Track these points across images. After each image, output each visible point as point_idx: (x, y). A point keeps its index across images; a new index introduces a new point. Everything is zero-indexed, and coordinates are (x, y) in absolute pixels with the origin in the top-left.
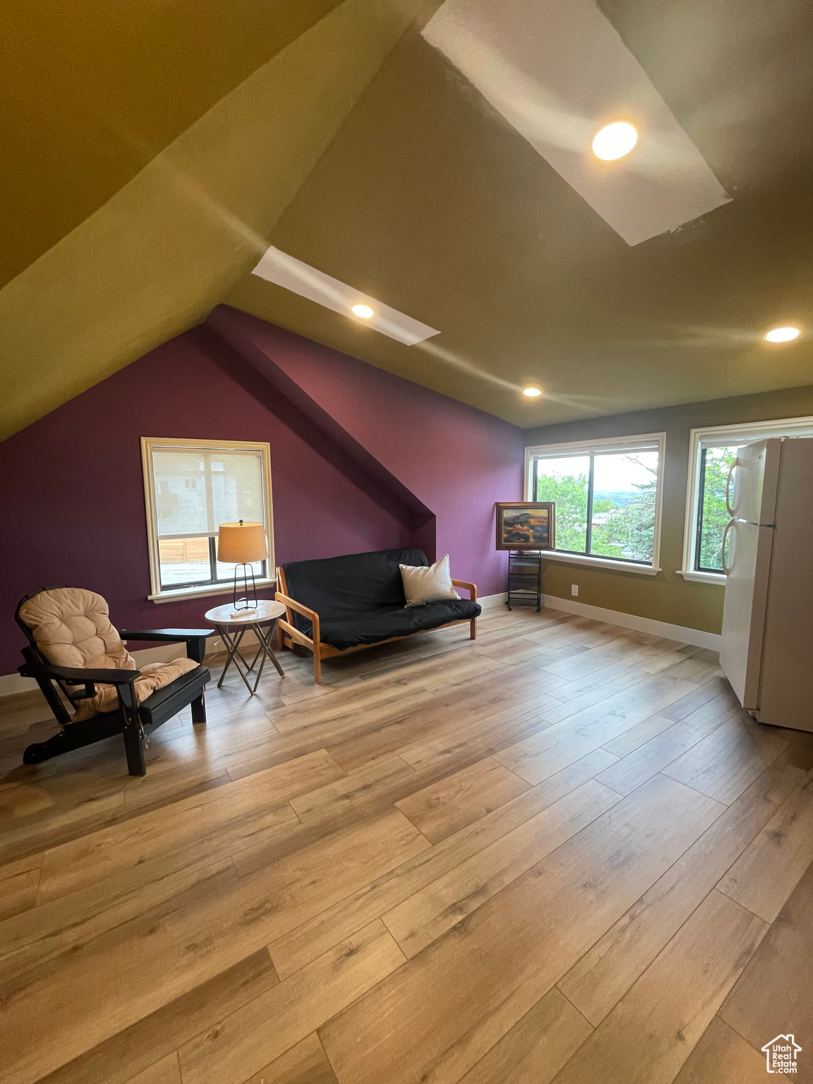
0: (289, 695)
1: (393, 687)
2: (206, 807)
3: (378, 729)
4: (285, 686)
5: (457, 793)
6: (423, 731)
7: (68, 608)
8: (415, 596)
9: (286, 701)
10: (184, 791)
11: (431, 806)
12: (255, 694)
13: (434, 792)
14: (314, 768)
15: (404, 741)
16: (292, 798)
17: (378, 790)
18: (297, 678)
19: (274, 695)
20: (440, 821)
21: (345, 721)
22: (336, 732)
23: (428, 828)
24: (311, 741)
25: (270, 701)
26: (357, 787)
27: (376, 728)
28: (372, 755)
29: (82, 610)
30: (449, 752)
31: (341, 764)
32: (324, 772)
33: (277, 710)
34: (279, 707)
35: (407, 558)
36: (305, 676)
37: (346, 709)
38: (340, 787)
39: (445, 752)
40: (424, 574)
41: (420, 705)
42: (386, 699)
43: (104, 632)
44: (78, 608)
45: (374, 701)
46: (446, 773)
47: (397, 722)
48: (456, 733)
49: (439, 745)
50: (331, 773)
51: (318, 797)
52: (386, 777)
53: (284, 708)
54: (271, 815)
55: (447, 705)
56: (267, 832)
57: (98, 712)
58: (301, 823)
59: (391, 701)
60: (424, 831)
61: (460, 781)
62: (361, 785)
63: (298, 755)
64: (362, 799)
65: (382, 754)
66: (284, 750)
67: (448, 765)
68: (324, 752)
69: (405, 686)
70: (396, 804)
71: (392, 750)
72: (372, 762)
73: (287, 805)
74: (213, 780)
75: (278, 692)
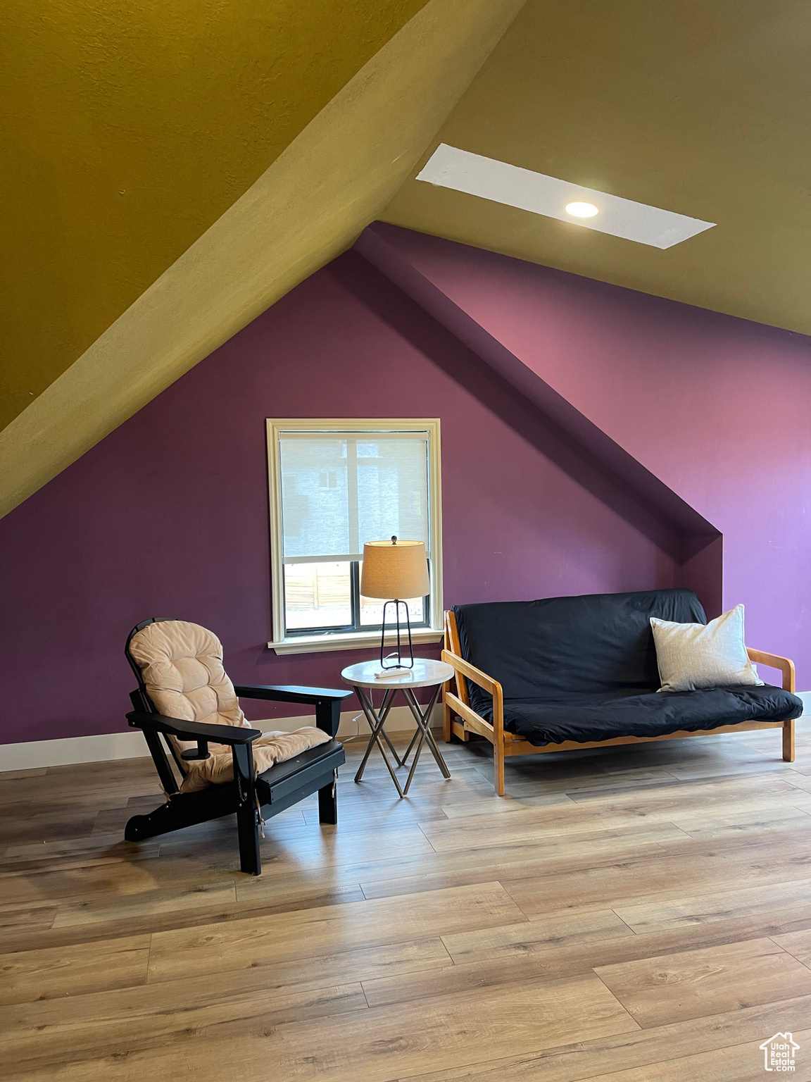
0: (454, 805)
1: (621, 815)
2: (332, 922)
3: (585, 870)
4: (450, 791)
5: (696, 975)
6: (659, 884)
7: (179, 646)
8: (675, 673)
9: (449, 812)
10: (307, 900)
11: (649, 981)
12: (405, 797)
13: (659, 966)
14: (481, 902)
15: (624, 893)
16: (445, 934)
17: (571, 947)
18: (469, 784)
19: (432, 803)
20: (661, 1003)
21: (534, 851)
22: (518, 863)
23: (640, 1007)
24: (480, 869)
25: (426, 809)
26: (540, 938)
27: (583, 868)
28: (570, 902)
29: (193, 651)
30: (697, 920)
31: (520, 906)
32: (495, 911)
33: (435, 823)
34: (438, 819)
35: (666, 607)
36: (480, 783)
37: (538, 835)
38: (515, 933)
39: (690, 918)
40: (694, 637)
41: (663, 848)
42: (607, 832)
43: (217, 682)
44: (189, 646)
45: (585, 831)
46: (687, 946)
47: (619, 866)
48: (715, 896)
49: (682, 908)
50: (503, 913)
51: (481, 939)
52: (587, 933)
53: (445, 822)
54: (415, 948)
55: (711, 855)
56: (408, 966)
57: (209, 782)
58: (454, 964)
59: (614, 835)
60: (633, 1009)
61: (707, 961)
62: (546, 936)
63: (458, 884)
64: (544, 952)
65: (586, 903)
66: (439, 874)
67: (692, 936)
68: (497, 885)
69: (643, 818)
70: (596, 970)
71: (604, 901)
72: (567, 911)
73: (437, 940)
74: (342, 894)
75: (439, 799)
